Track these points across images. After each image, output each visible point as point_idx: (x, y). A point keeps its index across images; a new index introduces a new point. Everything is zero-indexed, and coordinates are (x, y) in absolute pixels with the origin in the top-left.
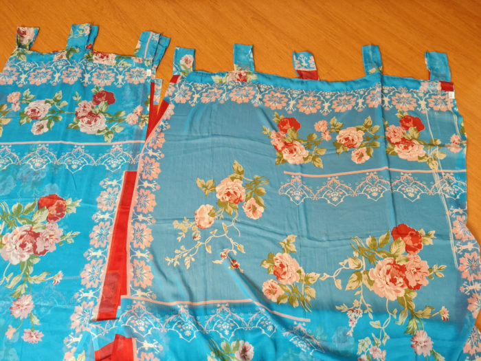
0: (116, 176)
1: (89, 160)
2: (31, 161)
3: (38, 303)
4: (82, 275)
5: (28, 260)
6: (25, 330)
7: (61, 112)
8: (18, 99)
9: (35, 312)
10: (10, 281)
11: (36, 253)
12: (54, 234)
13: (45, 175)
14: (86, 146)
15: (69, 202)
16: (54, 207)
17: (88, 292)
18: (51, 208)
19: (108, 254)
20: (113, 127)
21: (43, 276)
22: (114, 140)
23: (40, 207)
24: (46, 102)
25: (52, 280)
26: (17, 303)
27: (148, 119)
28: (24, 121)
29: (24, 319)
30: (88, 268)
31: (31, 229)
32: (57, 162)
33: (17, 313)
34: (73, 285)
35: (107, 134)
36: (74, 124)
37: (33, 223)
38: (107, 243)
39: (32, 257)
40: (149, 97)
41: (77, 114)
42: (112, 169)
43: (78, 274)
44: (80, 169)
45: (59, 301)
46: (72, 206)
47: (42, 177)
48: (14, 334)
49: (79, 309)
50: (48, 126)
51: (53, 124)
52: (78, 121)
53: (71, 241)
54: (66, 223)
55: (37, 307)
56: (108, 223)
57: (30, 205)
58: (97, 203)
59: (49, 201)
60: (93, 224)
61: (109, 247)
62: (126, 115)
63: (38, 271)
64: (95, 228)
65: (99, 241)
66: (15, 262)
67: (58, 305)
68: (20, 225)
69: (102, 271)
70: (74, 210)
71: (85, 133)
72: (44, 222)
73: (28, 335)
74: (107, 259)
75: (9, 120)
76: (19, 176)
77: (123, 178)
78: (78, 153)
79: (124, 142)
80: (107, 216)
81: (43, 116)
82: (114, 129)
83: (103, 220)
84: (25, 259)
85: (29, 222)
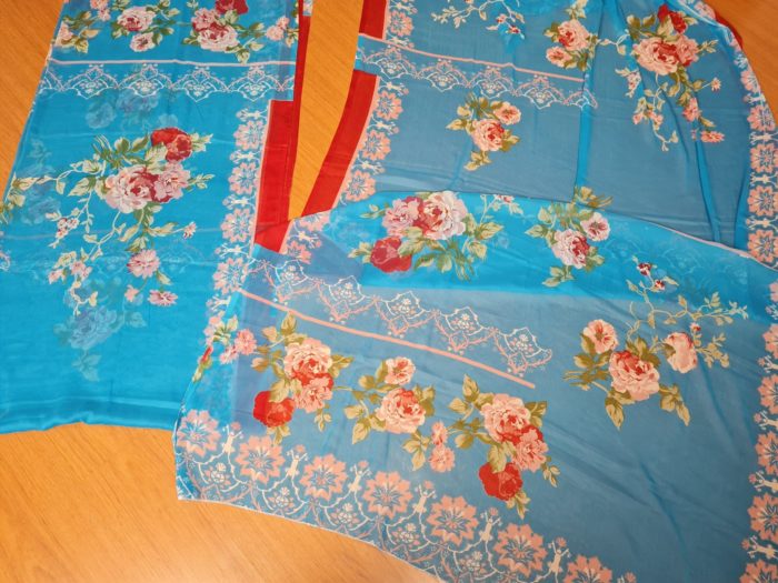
0: (259, 106)
1: (218, 86)
2: (134, 86)
3: (166, 260)
4: (223, 226)
5: (145, 208)
6: (151, 291)
7: (171, 22)
8: (106, 4)
9: (162, 269)
10: (123, 234)
11: (155, 200)
12: (178, 178)
13: (157, 103)
14: (211, 67)
15: (195, 137)
16: (174, 144)
17: (234, 248)
18: (170, 145)
19: (257, 203)
20: (248, 42)
21: (169, 227)
22: (249, 61)
23: (155, 142)
24: (148, 9)
25: (182, 233)
26: (136, 259)
27: (297, 34)
28: (119, 33)
29: (148, 278)
30: (231, 220)
31: (145, 169)
32: (171, 86)
33: (137, 271)
34: (210, 241)
35: (241, 52)
36: (192, 38)
37: (147, 163)
38: (254, 189)
39: (150, 205)
40: (297, 5)
41: (194, 25)
42: (252, 97)
43: (217, 224)
44: (207, 96)
45: (195, 257)
46: (200, 143)
47: (153, 106)
48: (136, 295)
49: (223, 267)
50: (154, 40)
51: (160, 38)
52: (197, 35)
53: (203, 186)
54: (193, 165)
55: (165, 265)
56: (253, 165)
57: (139, 140)
58: (235, 140)
59: (167, 136)
60: (231, 166)
61: (257, 194)
62: (266, 28)
63: (160, 221)
64: (235, 170)
65: (242, 186)
66: (128, 210)
67: (193, 262)
68: (128, 165)
69: (250, 222)
70: (202, 148)
71: (208, 51)
72: (162, 162)
73: (156, 297)
74: (256, 209)
75: (95, 32)
76: (119, 103)
77: (268, 108)
78: (201, 77)
79: (266, 63)
80: (250, 156)
81: (145, 28)
82: (250, 46)
83: (245, 160)
84: (140, 207)
85: (142, 162)
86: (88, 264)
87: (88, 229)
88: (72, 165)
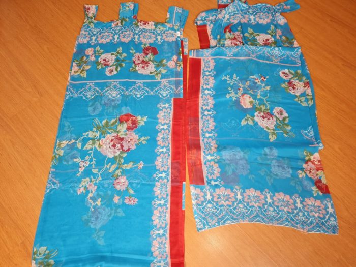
0: (167, 101)
1: (148, 92)
2: (109, 93)
3: (131, 181)
4: (156, 163)
5: (119, 155)
6: (126, 197)
7: (123, 60)
8: (93, 53)
9: (130, 186)
10: (110, 168)
11: (123, 150)
12: (133, 139)
13: (120, 102)
14: (143, 82)
15: (139, 118)
16: (130, 122)
17: (162, 174)
18: (128, 122)
19: (171, 150)
20: (160, 69)
21: (131, 164)
22: (161, 78)
23: (121, 121)
24: (112, 54)
25: (137, 167)
26: (117, 181)
27: (182, 64)
28: (100, 67)
29: (123, 190)
30: (159, 159)
31: (118, 135)
32: (126, 93)
33: (118, 187)
34: (151, 170)
35: (157, 74)
36: (133, 68)
37: (118, 132)
38: (169, 143)
39: (121, 153)
40: (181, 50)
41: (134, 62)
42: (163, 97)
43: (153, 163)
44: (143, 97)
45: (144, 179)
46: (142, 121)
47: (119, 103)
48: (119, 200)
49: (158, 184)
50: (116, 70)
51: (119, 69)
52: (136, 66)
53: (145, 142)
54: (139, 132)
55: (131, 184)
56: (167, 131)
57: (113, 120)
58: (158, 119)
59: (126, 118)
60: (157, 132)
61: (170, 146)
62: (167, 62)
63: (127, 161)
64: (159, 134)
65: (163, 142)
66: (111, 156)
67: (143, 182)
68: (110, 133)
69: (168, 160)
70: (143, 123)
71: (142, 74)
72: (125, 131)
73: (128, 200)
74: (170, 153)
75: (89, 67)
76: (103, 102)
77: (172, 102)
78: (139, 88)
79: (169, 79)
80: (165, 127)
81: (111, 64)
82: (160, 71)
83: (163, 129)
84: (117, 154)
85: (116, 131)
86: (95, 184)
87: (93, 166)
88: (84, 134)
